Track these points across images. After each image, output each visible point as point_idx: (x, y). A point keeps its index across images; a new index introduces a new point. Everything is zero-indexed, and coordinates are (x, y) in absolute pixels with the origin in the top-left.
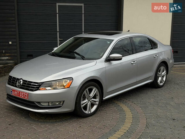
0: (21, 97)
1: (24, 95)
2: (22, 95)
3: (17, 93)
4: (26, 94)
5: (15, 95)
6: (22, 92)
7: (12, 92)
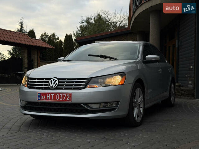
2: (60, 98)
4: (67, 94)
7: (39, 96)
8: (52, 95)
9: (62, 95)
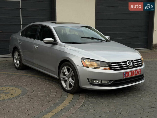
0: (136, 74)
1: (137, 72)
2: (136, 73)
3: (131, 73)
4: (139, 70)
5: (129, 76)
6: (135, 71)
7: (125, 75)
8: (132, 72)
9: (137, 71)
